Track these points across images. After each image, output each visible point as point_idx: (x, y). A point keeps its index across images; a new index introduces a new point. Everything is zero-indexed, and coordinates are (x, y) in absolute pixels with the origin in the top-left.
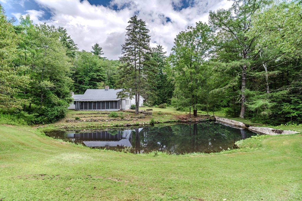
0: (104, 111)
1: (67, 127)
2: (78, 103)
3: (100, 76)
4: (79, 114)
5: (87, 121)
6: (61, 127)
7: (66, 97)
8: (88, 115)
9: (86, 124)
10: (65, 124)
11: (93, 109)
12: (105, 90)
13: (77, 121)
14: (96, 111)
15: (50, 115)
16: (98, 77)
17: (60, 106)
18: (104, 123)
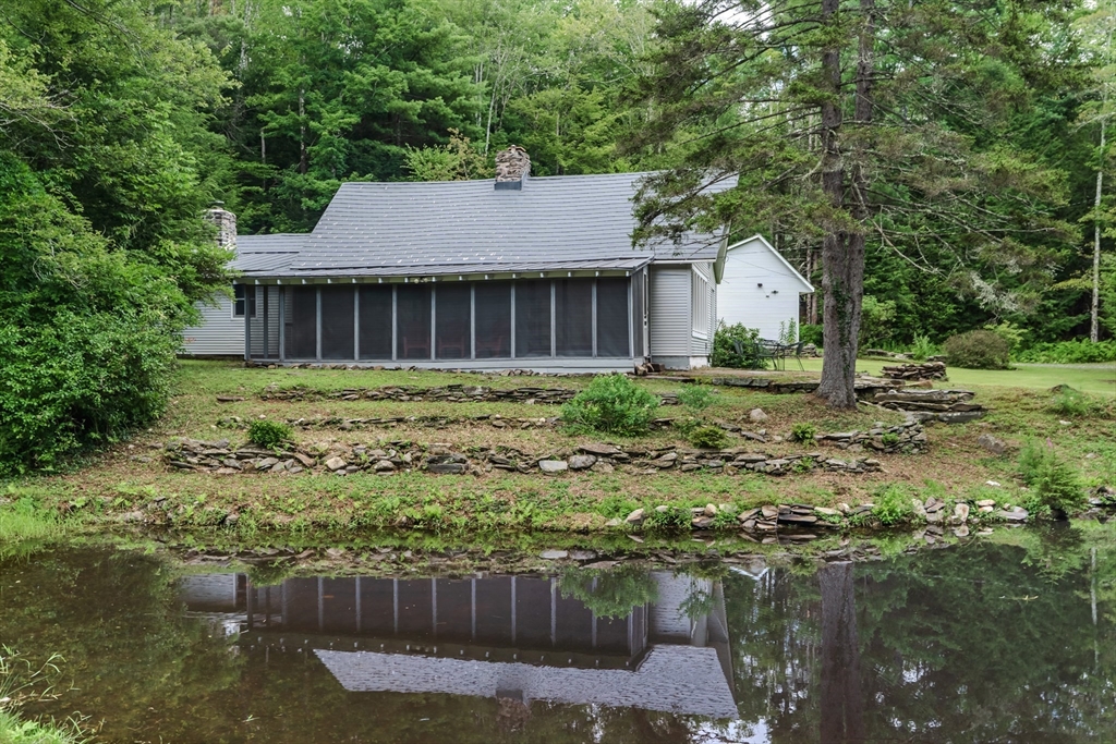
0: (500, 370)
1: (169, 524)
2: (273, 299)
3: (427, 93)
4: (286, 396)
5: (358, 465)
6: (121, 518)
7: (166, 236)
8: (364, 404)
9: (353, 490)
10: (152, 490)
11: (400, 356)
12: (498, 186)
13: (266, 462)
14: (432, 371)
15: (24, 394)
16: (418, 105)
17: (108, 308)
18: (532, 495)
